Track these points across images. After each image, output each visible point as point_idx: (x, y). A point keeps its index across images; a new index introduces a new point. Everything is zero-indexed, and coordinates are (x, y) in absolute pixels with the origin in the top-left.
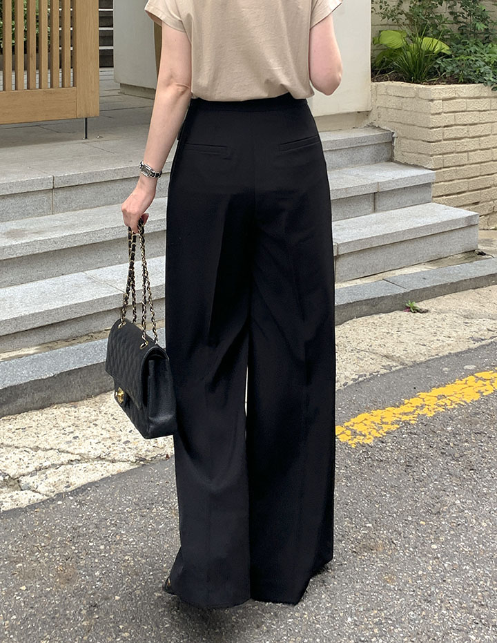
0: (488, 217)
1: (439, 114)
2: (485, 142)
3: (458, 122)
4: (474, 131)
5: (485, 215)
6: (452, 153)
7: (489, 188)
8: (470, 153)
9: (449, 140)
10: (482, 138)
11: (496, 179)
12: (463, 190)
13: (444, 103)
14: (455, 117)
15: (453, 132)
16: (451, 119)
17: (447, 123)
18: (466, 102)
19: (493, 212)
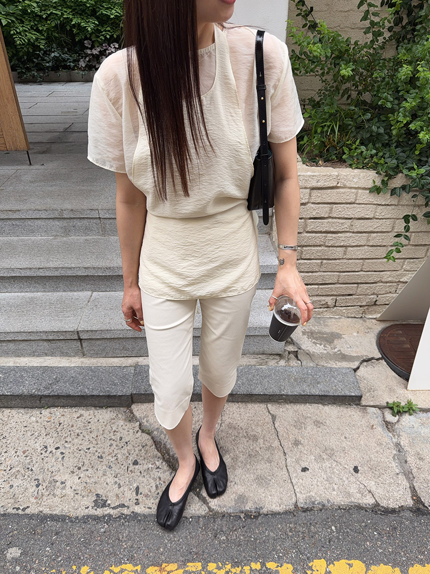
0: (366, 307)
3: (335, 215)
4: (359, 225)
5: (361, 306)
7: (372, 283)
8: (349, 248)
9: (316, 232)
10: (375, 234)
11: (386, 276)
12: (330, 282)
13: (315, 193)
14: (331, 210)
15: (324, 225)
16: (323, 211)
17: (314, 214)
18: (356, 194)
19: (375, 304)
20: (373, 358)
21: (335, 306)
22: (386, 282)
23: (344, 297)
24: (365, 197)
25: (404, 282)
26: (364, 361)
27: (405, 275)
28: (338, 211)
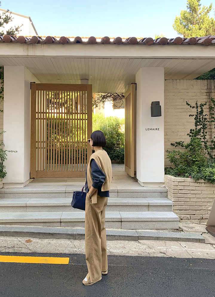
0: (200, 220)
1: (177, 186)
2: (198, 196)
3: (185, 189)
4: (192, 192)
5: (198, 219)
6: (183, 198)
7: (200, 210)
8: (191, 199)
9: (181, 194)
10: (197, 195)
11: (203, 208)
12: (188, 209)
13: (179, 183)
14: (184, 187)
15: (183, 192)
16: (182, 188)
17: (180, 189)
18: (190, 183)
19: (202, 219)
20: (205, 232)
21: (191, 219)
22: (204, 210)
23: (192, 216)
24: (192, 184)
25: (209, 210)
26: (203, 233)
27: (209, 207)
28: (186, 188)
